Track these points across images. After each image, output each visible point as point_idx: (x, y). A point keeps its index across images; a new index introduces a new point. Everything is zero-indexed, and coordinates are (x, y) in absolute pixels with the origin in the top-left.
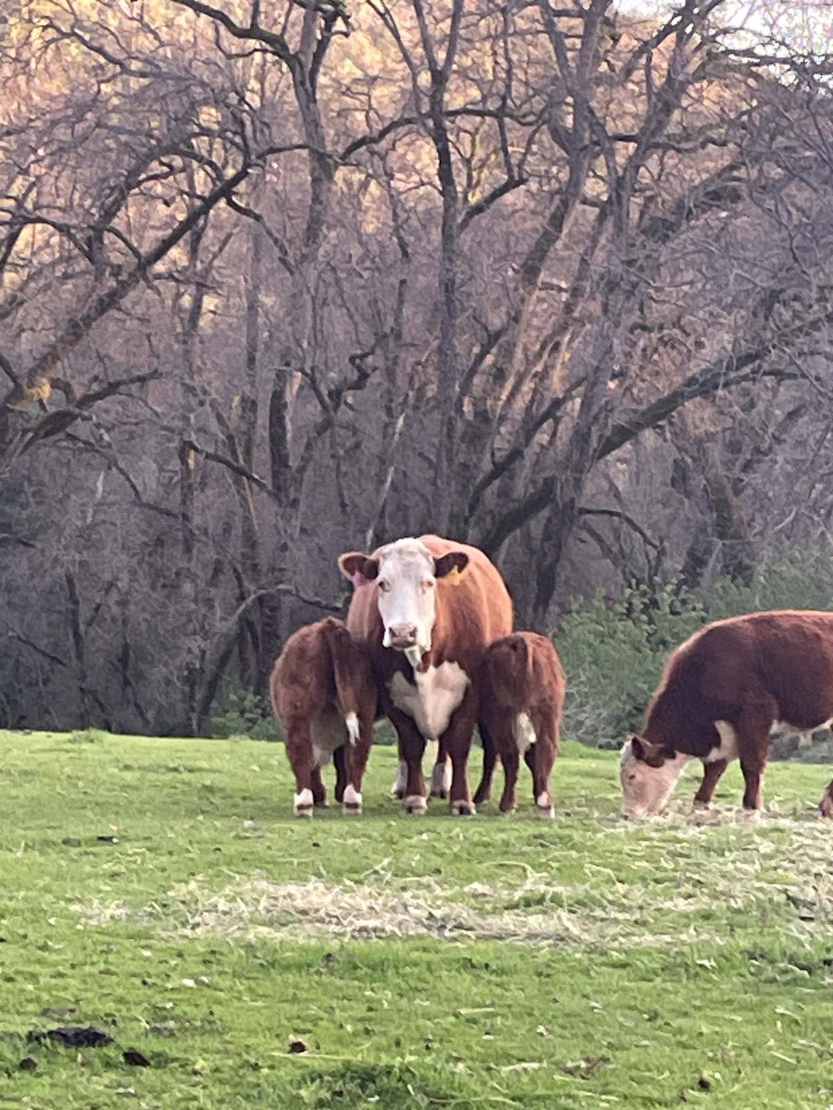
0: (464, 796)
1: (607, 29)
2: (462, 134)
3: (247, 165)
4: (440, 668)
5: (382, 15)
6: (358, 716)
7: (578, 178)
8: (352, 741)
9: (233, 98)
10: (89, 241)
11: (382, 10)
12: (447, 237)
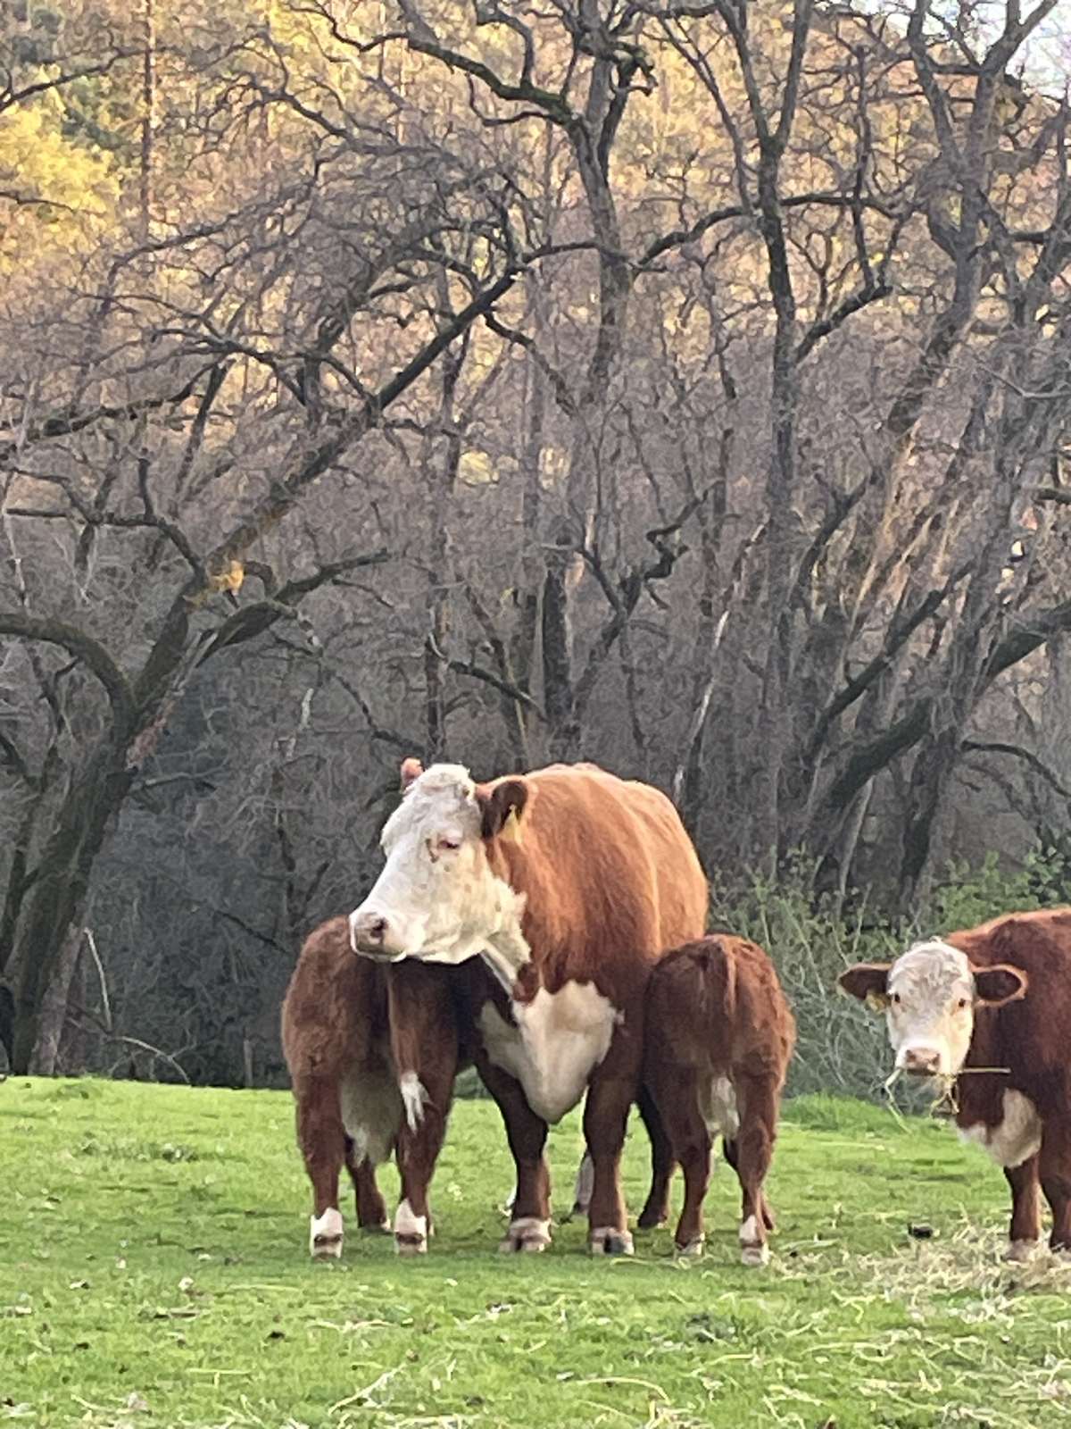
0: (613, 1220)
1: (1009, 91)
2: (814, 236)
3: (511, 270)
4: (560, 994)
5: (693, 63)
6: (421, 1080)
7: (967, 291)
8: (411, 1120)
9: (498, 184)
10: (300, 376)
11: (694, 56)
12: (781, 367)
